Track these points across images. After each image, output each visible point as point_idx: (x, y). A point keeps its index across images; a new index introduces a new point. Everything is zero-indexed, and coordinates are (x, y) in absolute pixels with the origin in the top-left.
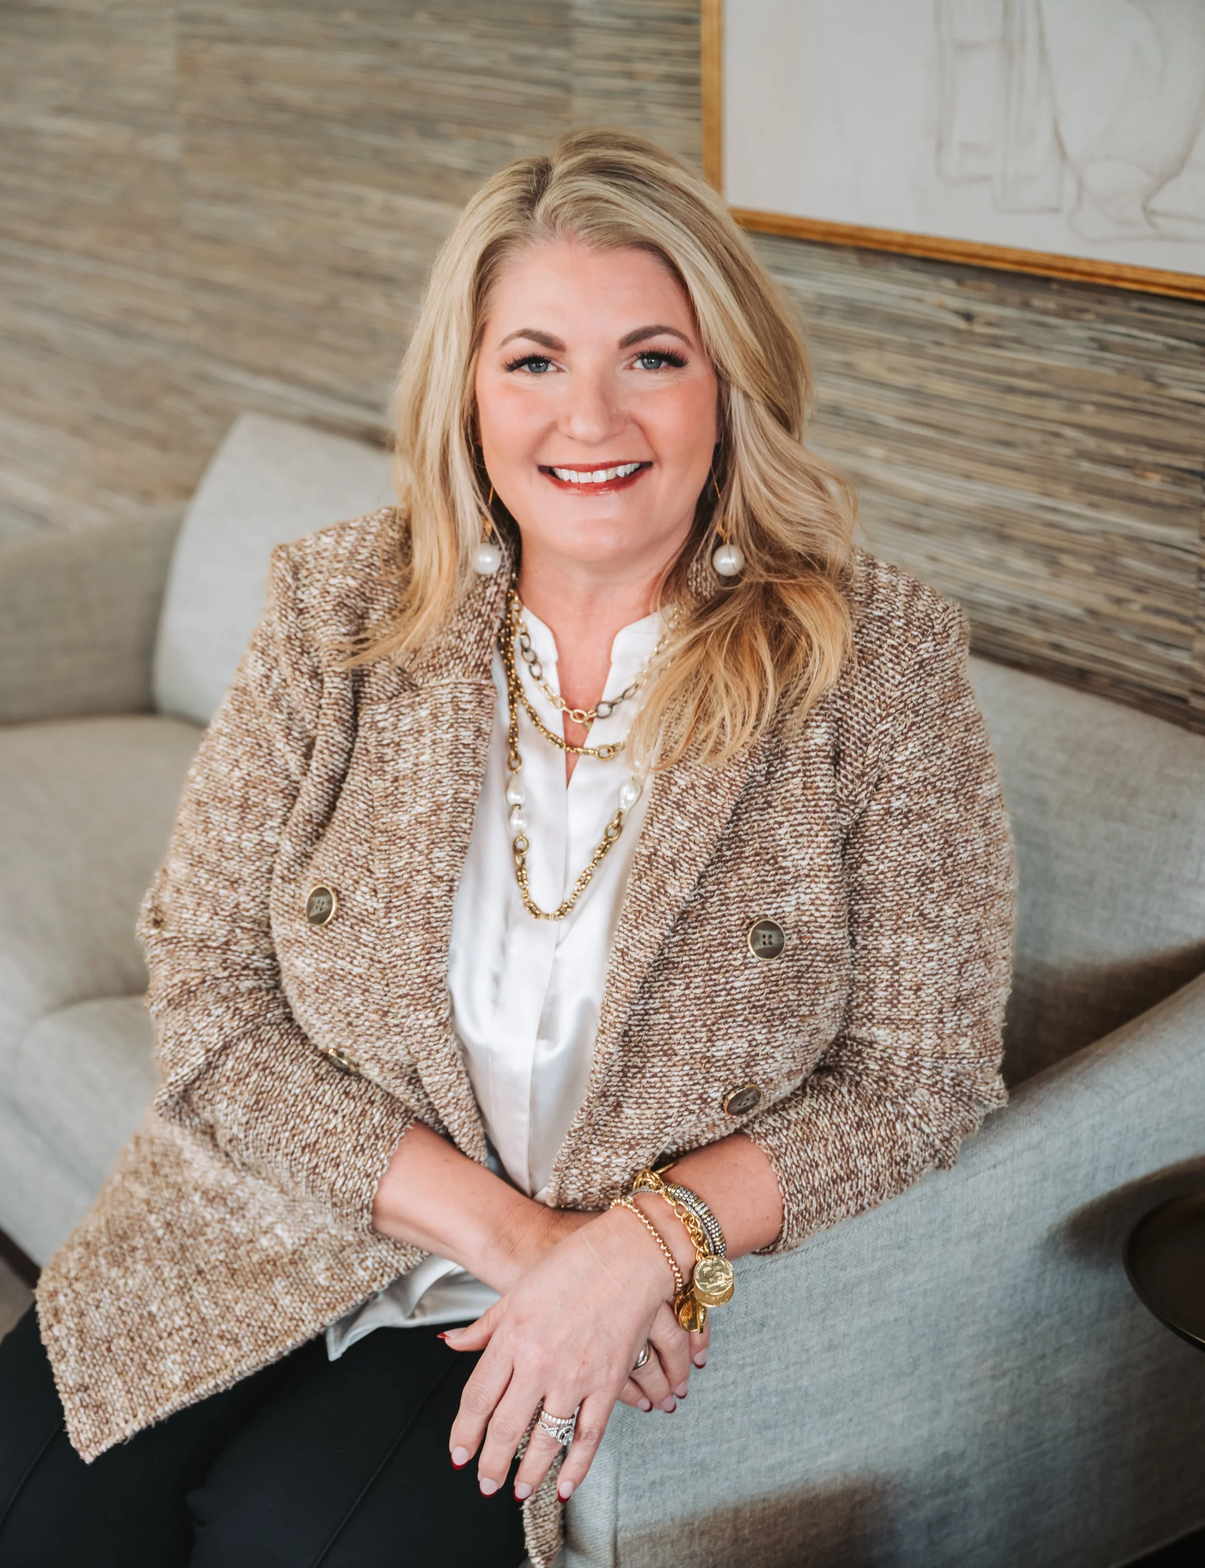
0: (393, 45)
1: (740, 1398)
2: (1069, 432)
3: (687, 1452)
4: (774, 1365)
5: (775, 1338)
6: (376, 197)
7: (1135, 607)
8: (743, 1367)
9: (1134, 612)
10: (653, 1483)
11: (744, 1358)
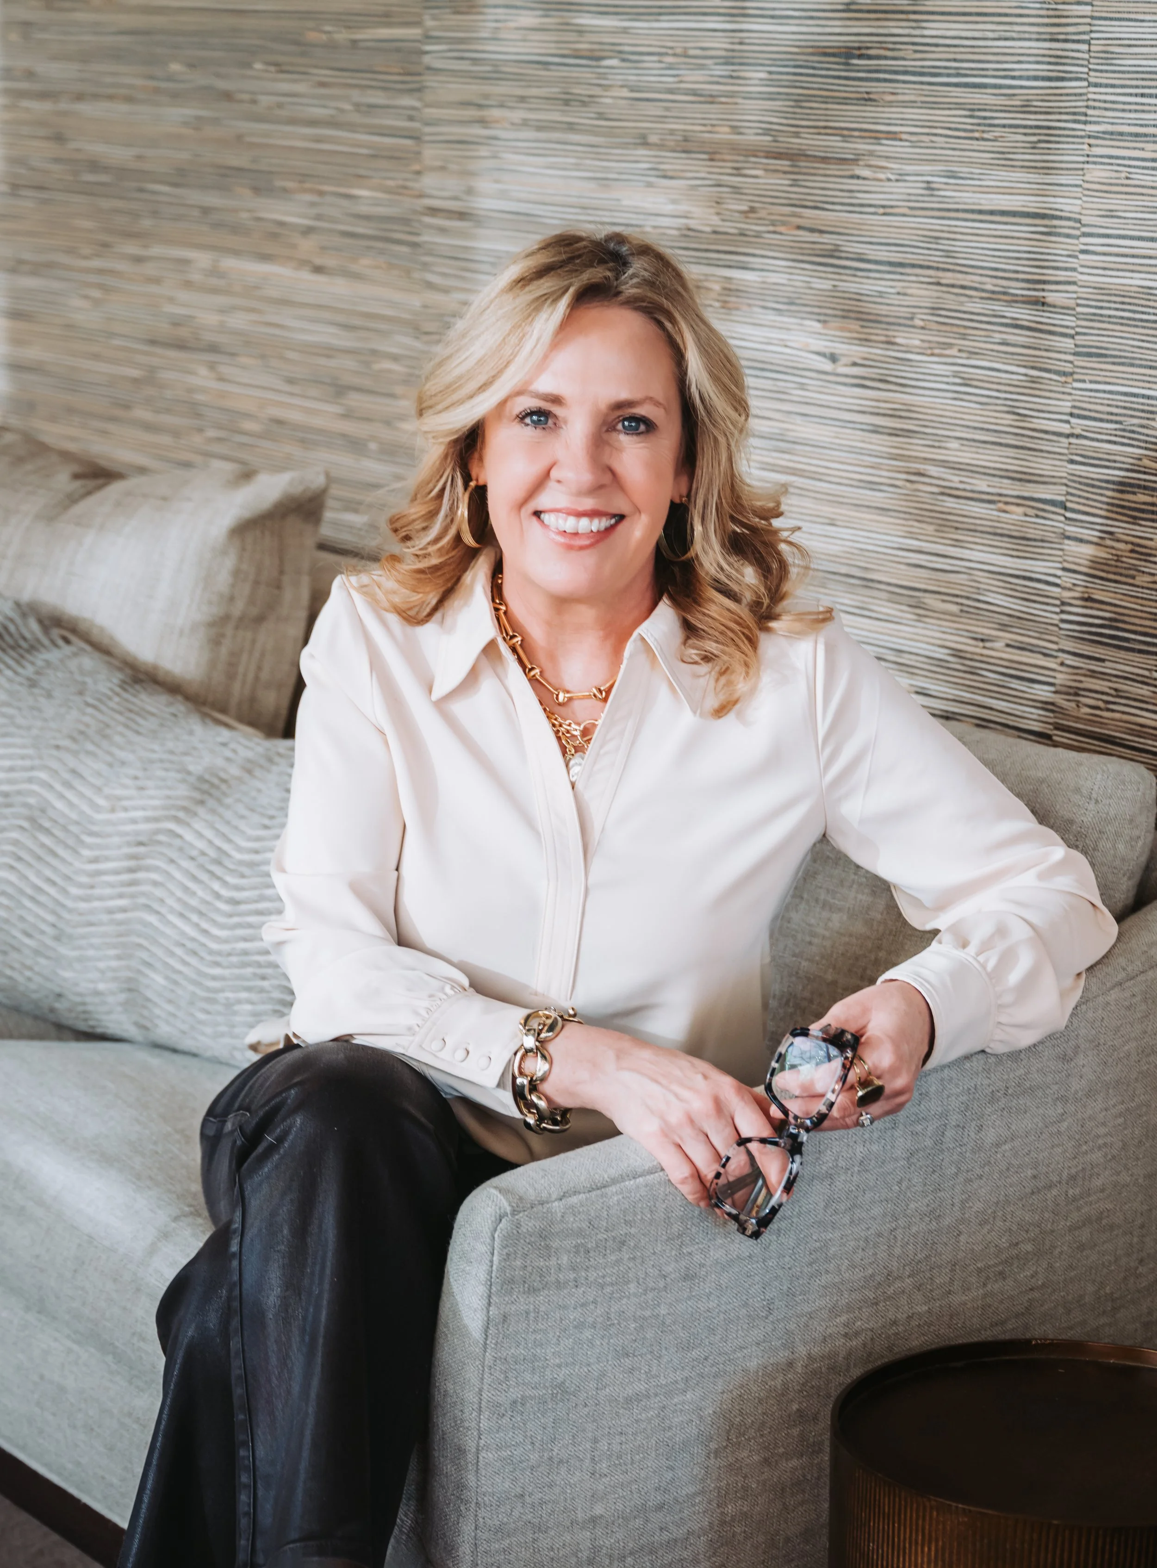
0: (228, 96)
1: (600, 1320)
2: (933, 470)
3: (548, 1372)
4: (632, 1287)
5: (634, 1259)
6: (202, 259)
7: (999, 645)
8: (602, 1286)
9: (999, 650)
10: (515, 1402)
11: (604, 1277)
